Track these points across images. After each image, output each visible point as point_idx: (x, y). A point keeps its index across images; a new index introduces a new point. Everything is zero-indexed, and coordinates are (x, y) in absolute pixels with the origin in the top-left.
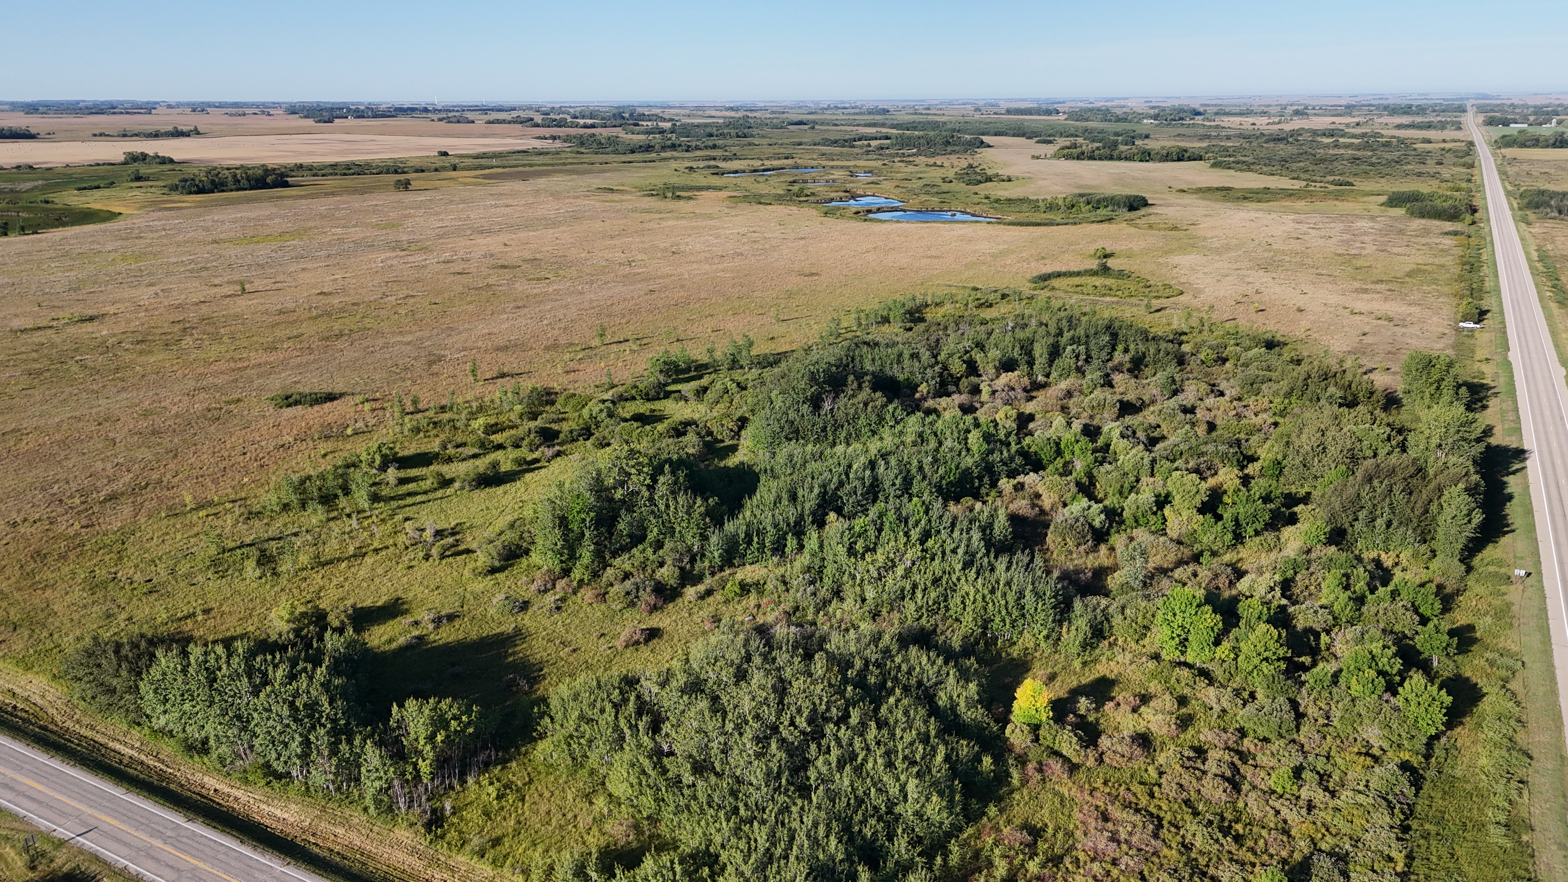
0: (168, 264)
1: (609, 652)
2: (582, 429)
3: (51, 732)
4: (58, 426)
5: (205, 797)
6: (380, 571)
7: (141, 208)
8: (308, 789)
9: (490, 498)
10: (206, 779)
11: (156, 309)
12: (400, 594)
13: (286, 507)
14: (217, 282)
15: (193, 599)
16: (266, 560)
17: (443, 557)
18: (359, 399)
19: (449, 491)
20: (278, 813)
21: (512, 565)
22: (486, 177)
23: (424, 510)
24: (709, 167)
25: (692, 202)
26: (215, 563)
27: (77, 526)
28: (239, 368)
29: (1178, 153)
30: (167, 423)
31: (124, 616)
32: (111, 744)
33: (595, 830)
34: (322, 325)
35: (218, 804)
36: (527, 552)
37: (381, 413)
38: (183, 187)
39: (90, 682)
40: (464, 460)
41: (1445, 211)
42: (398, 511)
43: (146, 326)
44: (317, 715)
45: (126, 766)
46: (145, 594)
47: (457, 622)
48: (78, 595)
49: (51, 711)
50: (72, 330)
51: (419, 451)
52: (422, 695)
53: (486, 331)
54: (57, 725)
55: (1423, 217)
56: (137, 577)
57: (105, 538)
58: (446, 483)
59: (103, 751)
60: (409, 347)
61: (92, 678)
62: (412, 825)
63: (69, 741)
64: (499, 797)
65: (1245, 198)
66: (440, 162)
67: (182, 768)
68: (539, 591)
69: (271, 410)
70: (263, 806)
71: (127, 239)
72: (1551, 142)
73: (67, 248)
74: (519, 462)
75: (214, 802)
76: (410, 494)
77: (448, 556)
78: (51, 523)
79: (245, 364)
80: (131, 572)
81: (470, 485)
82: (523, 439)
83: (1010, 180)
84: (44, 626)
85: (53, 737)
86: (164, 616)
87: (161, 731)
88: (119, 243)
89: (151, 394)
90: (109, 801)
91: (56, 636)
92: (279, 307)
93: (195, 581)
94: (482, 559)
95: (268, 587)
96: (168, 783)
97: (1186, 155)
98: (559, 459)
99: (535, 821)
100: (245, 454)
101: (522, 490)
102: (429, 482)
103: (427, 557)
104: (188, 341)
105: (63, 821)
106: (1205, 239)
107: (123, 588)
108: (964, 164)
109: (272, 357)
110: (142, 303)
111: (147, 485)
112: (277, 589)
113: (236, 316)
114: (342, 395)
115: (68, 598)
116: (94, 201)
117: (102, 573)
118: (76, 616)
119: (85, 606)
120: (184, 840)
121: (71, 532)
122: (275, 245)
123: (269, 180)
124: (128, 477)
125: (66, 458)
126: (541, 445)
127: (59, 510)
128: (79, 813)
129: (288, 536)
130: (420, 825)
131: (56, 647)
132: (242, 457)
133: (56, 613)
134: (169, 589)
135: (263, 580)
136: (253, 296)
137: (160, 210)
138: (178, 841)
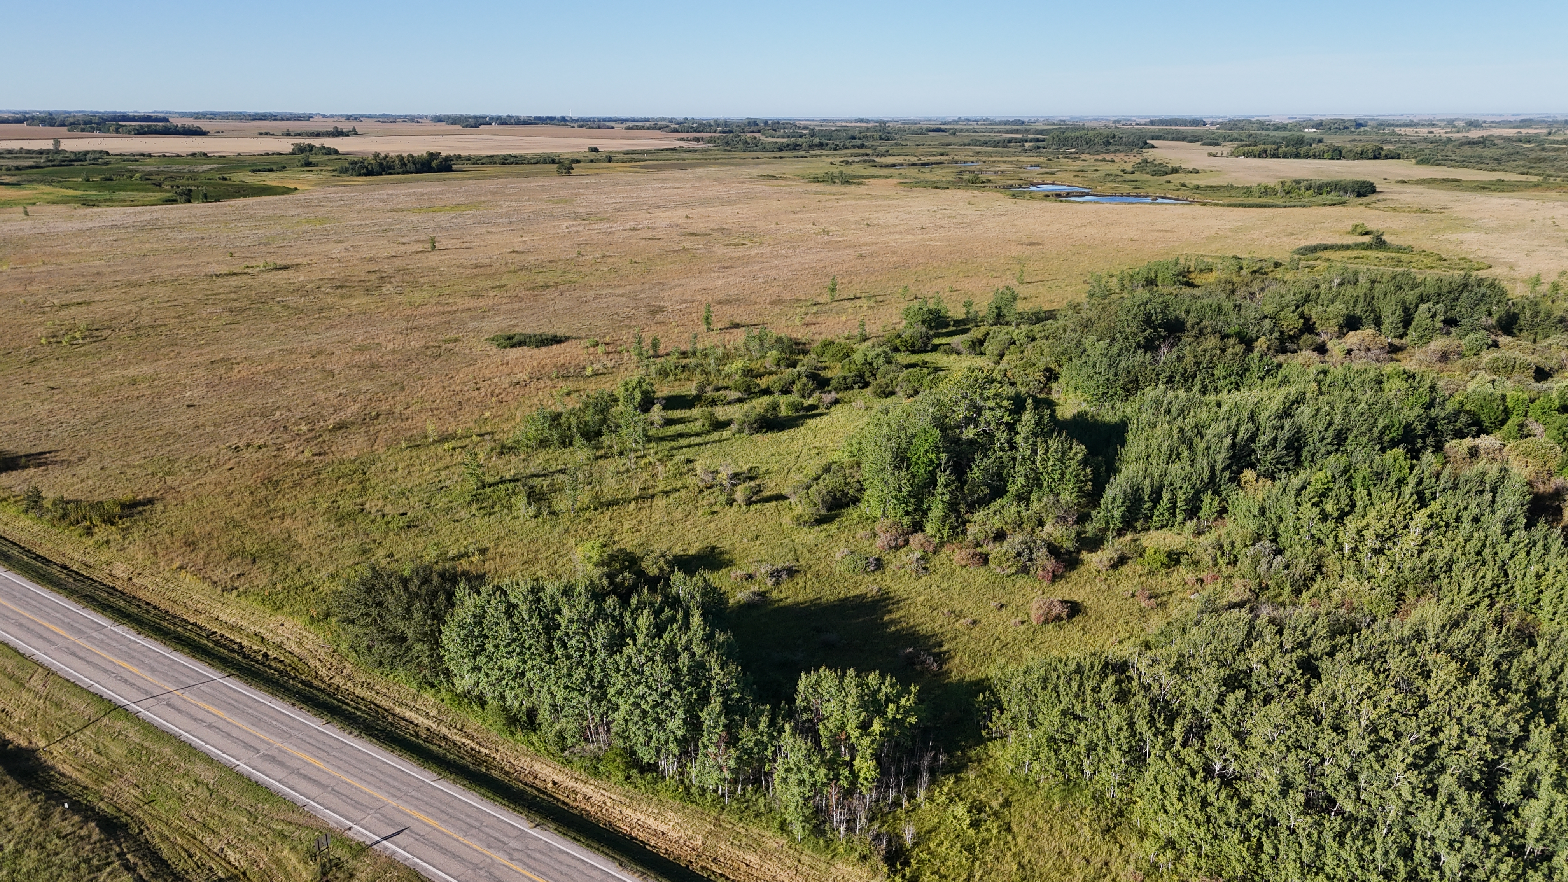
0: (352, 226)
1: (1023, 628)
2: (856, 376)
3: (318, 689)
4: (270, 358)
5: (544, 793)
6: (678, 514)
7: (315, 185)
8: (687, 789)
9: (779, 443)
10: (537, 766)
11: (349, 261)
12: (712, 542)
13: (543, 443)
14: (404, 240)
15: (461, 537)
16: (536, 497)
17: (749, 503)
18: (587, 342)
19: (726, 434)
20: (651, 822)
22: (642, 167)
23: (708, 451)
24: (865, 161)
25: (863, 187)
26: (476, 498)
27: (307, 454)
28: (449, 312)
29: (1374, 151)
30: (386, 358)
31: (381, 553)
32: (398, 710)
34: (524, 277)
35: (563, 803)
36: (856, 501)
37: (617, 356)
38: (352, 171)
39: (366, 626)
40: (729, 403)
42: (674, 452)
43: (342, 274)
45: (426, 740)
46: (402, 528)
47: (800, 579)
48: (321, 526)
49: (312, 663)
50: (266, 276)
51: (673, 393)
53: (699, 287)
54: (324, 682)
56: (388, 509)
57: (342, 467)
58: (720, 425)
59: (390, 718)
60: (624, 299)
61: (369, 620)
63: (344, 702)
64: (975, 825)
65: (1484, 188)
66: (593, 155)
67: (500, 748)
68: (891, 548)
69: (495, 350)
70: (628, 812)
71: (308, 207)
73: (252, 212)
74: (795, 407)
75: (558, 800)
76: (681, 435)
77: (756, 502)
78: (278, 449)
79: (454, 308)
80: (381, 503)
81: (751, 427)
82: (794, 382)
84: (289, 559)
85: (323, 697)
86: (434, 553)
87: (466, 694)
88: (300, 210)
89: (362, 331)
90: (417, 789)
91: (305, 572)
92: (474, 262)
93: (457, 517)
94: (803, 507)
95: (548, 527)
96: (487, 769)
97: (1383, 153)
98: (839, 406)
100: (478, 389)
101: (811, 436)
102: (699, 423)
103: (731, 502)
104: (387, 288)
105: (358, 815)
106: (1473, 220)
107: (373, 521)
109: (481, 303)
110: (334, 256)
111: (378, 415)
112: (560, 529)
113: (433, 269)
114: (567, 339)
115: (312, 530)
116: (270, 179)
117: (346, 504)
118: (326, 551)
119: (334, 539)
120: (538, 856)
121: (302, 459)
122: (452, 214)
123: (434, 164)
124: (355, 407)
125: (284, 387)
126: (813, 390)
127: (285, 436)
128: (377, 805)
129: (554, 473)
130: (877, 860)
131: (307, 584)
132: (476, 393)
133: (301, 546)
134: (431, 525)
135: (540, 519)
136: (442, 253)
137: (335, 186)
138: (529, 856)
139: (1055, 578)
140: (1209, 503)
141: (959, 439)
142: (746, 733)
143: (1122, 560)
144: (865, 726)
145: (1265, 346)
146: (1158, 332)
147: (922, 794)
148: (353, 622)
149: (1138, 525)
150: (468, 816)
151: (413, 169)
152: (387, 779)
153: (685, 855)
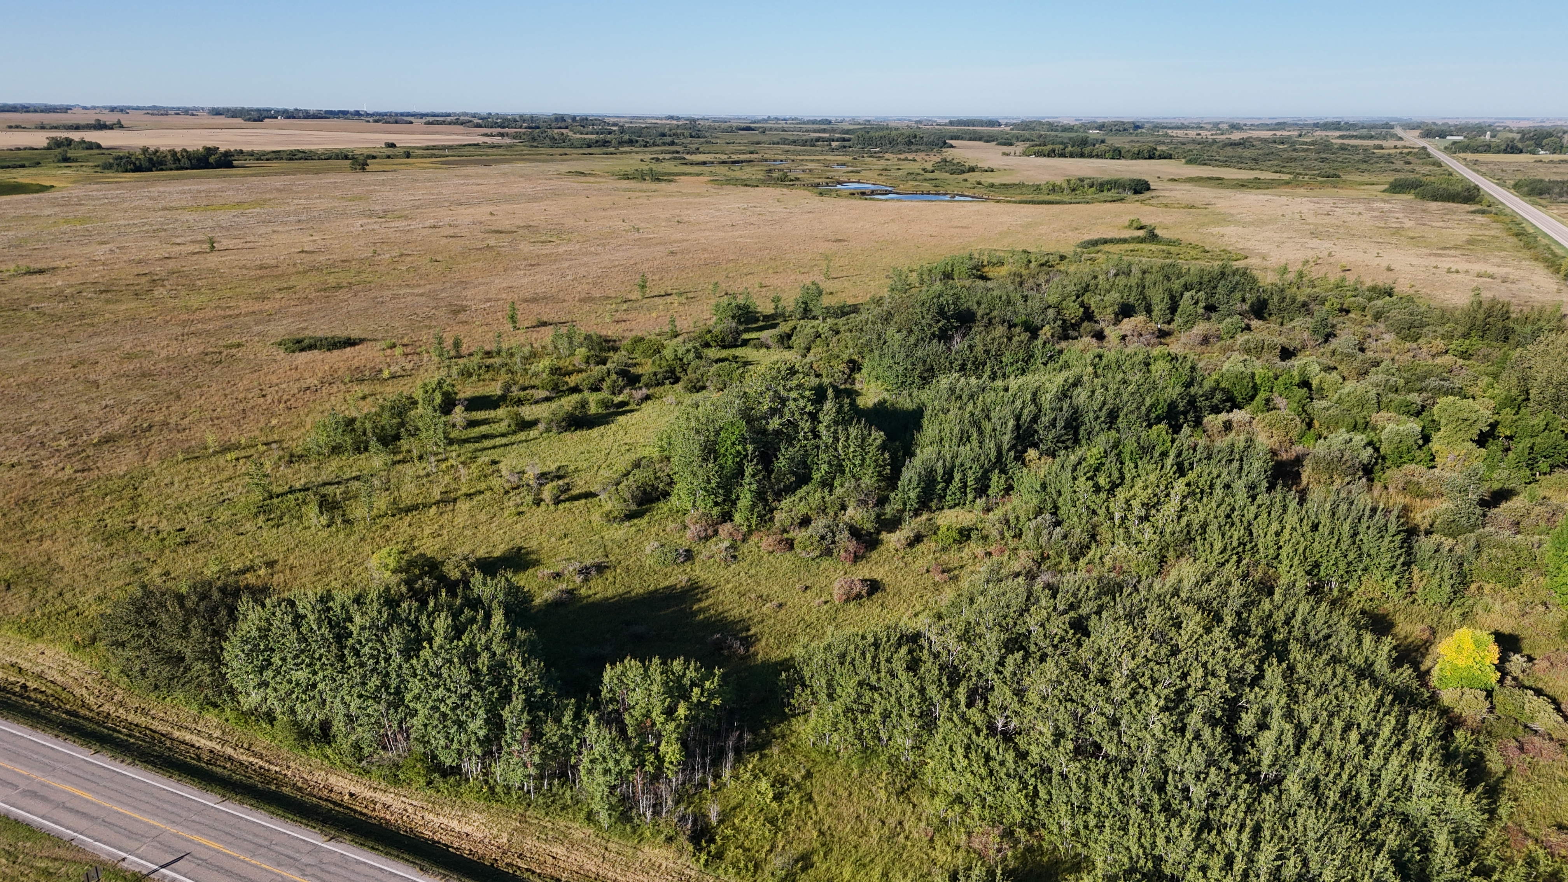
0: (119, 227)
1: (826, 607)
2: (667, 372)
3: (85, 718)
4: (24, 369)
5: (340, 805)
6: (482, 517)
7: (74, 182)
8: (492, 789)
9: (589, 441)
10: (332, 779)
11: (115, 263)
12: (518, 542)
13: (336, 450)
14: (178, 241)
15: (246, 550)
16: (327, 505)
17: (557, 502)
18: (383, 344)
19: (533, 433)
20: (455, 824)
21: (647, 510)
22: (443, 163)
23: (512, 453)
24: (675, 158)
25: (673, 184)
26: (263, 509)
27: (69, 471)
28: (230, 316)
29: (1149, 151)
30: (160, 366)
31: (156, 571)
32: (176, 734)
33: (939, 843)
34: (314, 278)
35: (361, 813)
36: (666, 495)
37: (415, 358)
38: (118, 165)
39: (139, 648)
40: (537, 402)
41: (1458, 194)
42: (479, 454)
43: (107, 278)
44: (505, 682)
45: (208, 763)
46: (179, 544)
47: (609, 575)
48: (85, 546)
49: (77, 691)
50: (18, 281)
51: (477, 394)
52: (642, 653)
53: (504, 285)
54: (91, 710)
55: (1436, 200)
56: (163, 525)
57: (110, 483)
58: (526, 425)
59: (168, 743)
60: (424, 298)
61: (142, 641)
62: (670, 839)
63: (115, 730)
64: (778, 797)
65: (1243, 186)
66: (390, 151)
67: (292, 764)
68: (700, 539)
69: (282, 355)
70: (430, 817)
71: (65, 205)
74: (605, 404)
75: (355, 811)
76: (485, 437)
77: (564, 501)
78: (35, 467)
79: (236, 312)
80: (155, 519)
81: (559, 425)
82: (603, 380)
83: (992, 171)
84: (48, 583)
85: (91, 726)
86: (215, 569)
87: (254, 712)
88: (57, 209)
89: (130, 338)
90: (199, 813)
91: (68, 596)
92: (258, 262)
93: (242, 530)
94: (610, 504)
95: (341, 536)
96: (278, 787)
97: (1157, 153)
98: (649, 402)
99: (845, 830)
100: (264, 396)
101: (621, 432)
102: (504, 424)
103: (538, 502)
104: (160, 292)
105: (133, 845)
106: (1232, 215)
107: (147, 538)
108: (938, 159)
109: (267, 306)
110: (97, 258)
111: (150, 427)
112: (355, 537)
113: (213, 271)
114: (361, 341)
115: (76, 551)
116: (21, 177)
117: (114, 522)
118: (91, 573)
119: (101, 560)
120: (332, 869)
121: (62, 476)
122: (234, 212)
123: (212, 160)
124: (124, 419)
125: (40, 400)
126: (624, 387)
127: (42, 453)
128: (154, 833)
129: (348, 480)
130: (683, 839)
131: (70, 609)
132: (262, 399)
133: (62, 568)
134: (212, 539)
135: (333, 528)
136: (222, 253)
137: (97, 183)
138: (323, 870)
139: (857, 558)
140: (996, 481)
141: (765, 430)
142: (549, 728)
143: (918, 539)
144: (670, 712)
145: (1049, 334)
146: (951, 323)
147: (727, 773)
148: (123, 645)
149: (933, 505)
150: (255, 835)
151: (188, 164)
152: (165, 806)
153: (490, 854)
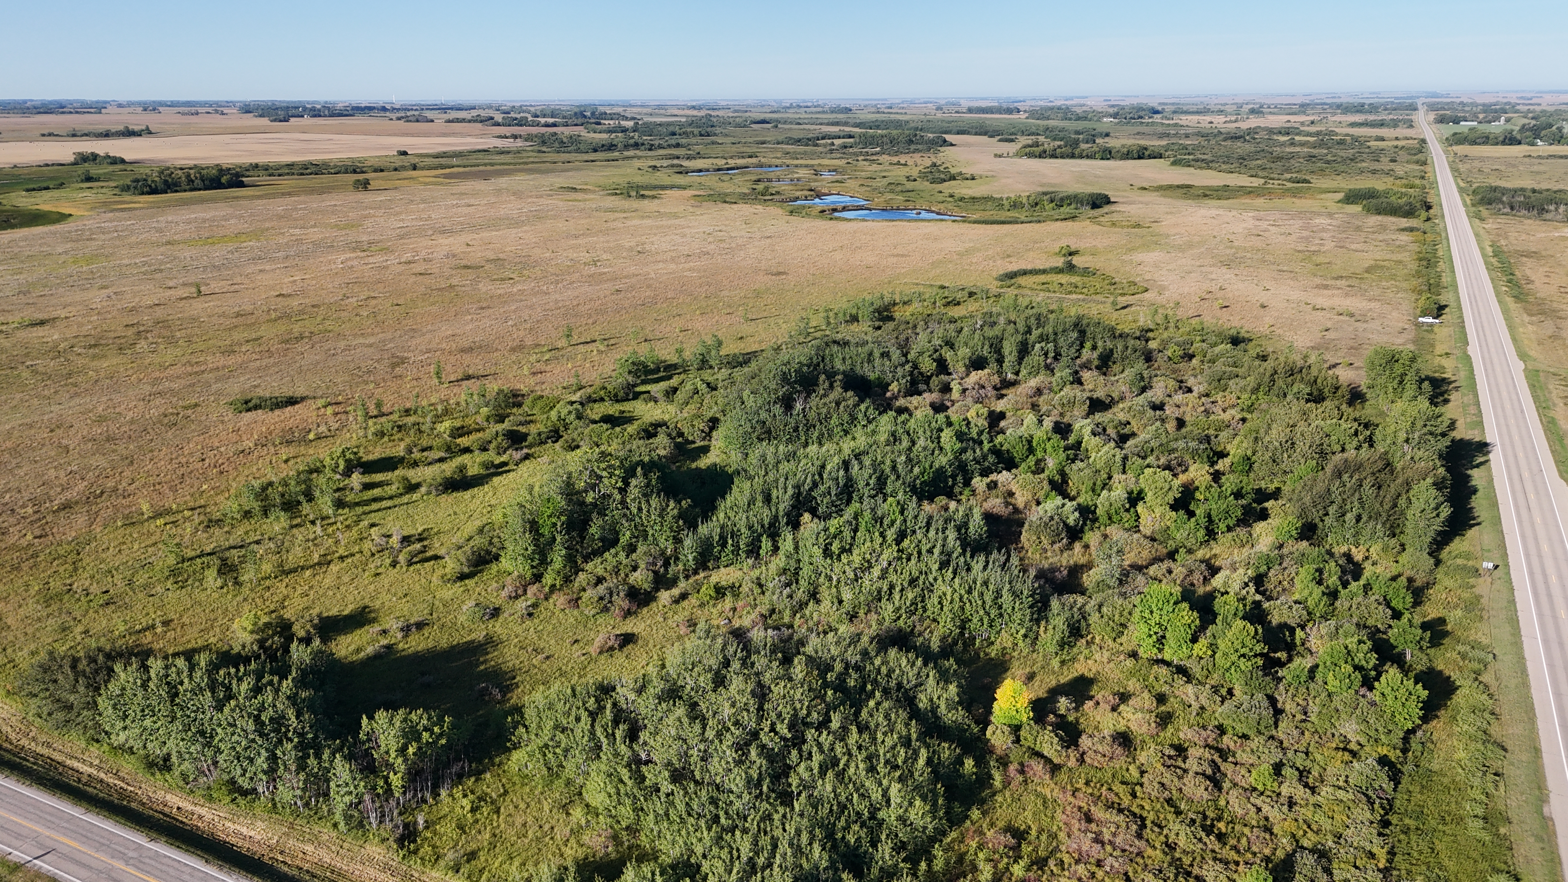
0: (119, 266)
1: (583, 658)
2: (551, 431)
3: (6, 750)
5: (168, 816)
6: (346, 579)
7: (92, 209)
8: (274, 805)
9: (457, 502)
10: (169, 797)
11: (109, 312)
12: (367, 601)
13: (248, 515)
14: (171, 284)
15: (151, 611)
16: (227, 569)
17: (410, 564)
18: (321, 402)
19: (415, 496)
20: (244, 830)
21: (481, 571)
22: (446, 176)
23: (391, 515)
24: (673, 166)
25: (656, 201)
26: (174, 573)
27: (29, 537)
28: (196, 373)
29: (1138, 152)
30: (123, 429)
31: (80, 629)
32: (68, 762)
33: (573, 841)
34: (281, 328)
35: (182, 822)
36: (497, 558)
37: (344, 417)
38: (135, 188)
39: (45, 698)
40: (430, 464)
41: (1400, 208)
42: (363, 517)
43: (99, 330)
44: (283, 730)
45: (85, 784)
46: (102, 605)
47: (426, 631)
48: (32, 608)
49: (4, 729)
50: (22, 334)
51: (383, 456)
52: (391, 706)
53: (450, 332)
54: (11, 744)
55: (1379, 214)
56: (93, 589)
57: (59, 548)
58: (412, 488)
59: (61, 769)
60: (372, 350)
61: (48, 693)
62: (384, 840)
63: (25, 759)
64: (473, 810)
65: (1206, 196)
66: (399, 161)
67: (143, 786)
68: (510, 597)
69: (230, 415)
70: (228, 824)
71: (77, 241)
72: (1501, 139)
73: (16, 250)
74: (487, 465)
75: (177, 820)
76: (375, 500)
77: (416, 563)
78: (3, 534)
79: (202, 368)
80: (87, 583)
81: (437, 490)
82: (490, 442)
83: (973, 179)
85: (8, 756)
86: (122, 629)
87: (121, 747)
88: (69, 245)
89: (104, 399)
90: (68, 821)
91: (9, 651)
92: (237, 309)
93: (153, 592)
94: (451, 566)
95: (230, 597)
96: (129, 802)
97: (1147, 153)
98: (527, 462)
99: (511, 834)
100: (203, 460)
101: (491, 494)
102: (394, 487)
103: (394, 564)
104: (142, 345)
105: (17, 843)
106: (1168, 236)
107: (79, 600)
108: (928, 163)
109: (231, 360)
110: (94, 306)
111: (102, 493)
112: (240, 598)
113: (194, 319)
114: (303, 399)
115: (22, 612)
116: (44, 202)
117: (56, 585)
118: (30, 630)
119: (39, 620)
120: (147, 861)
121: (24, 542)
122: (231, 246)
123: (224, 180)
124: (82, 486)
125: (18, 466)
126: (508, 448)
127: (11, 520)
128: (35, 835)
129: (250, 544)
130: (391, 842)
131: (9, 662)
132: (201, 464)
133: (9, 627)
134: (127, 600)
135: (225, 590)
136: (209, 298)
137: (112, 211)
138: (141, 862)
139: (628, 614)
140: (766, 544)
143: (684, 596)
145: (896, 390)
146: (794, 388)
147: (444, 793)
148: (36, 696)
150: (103, 837)
151: (201, 185)
152: (46, 816)
153: (259, 851)
